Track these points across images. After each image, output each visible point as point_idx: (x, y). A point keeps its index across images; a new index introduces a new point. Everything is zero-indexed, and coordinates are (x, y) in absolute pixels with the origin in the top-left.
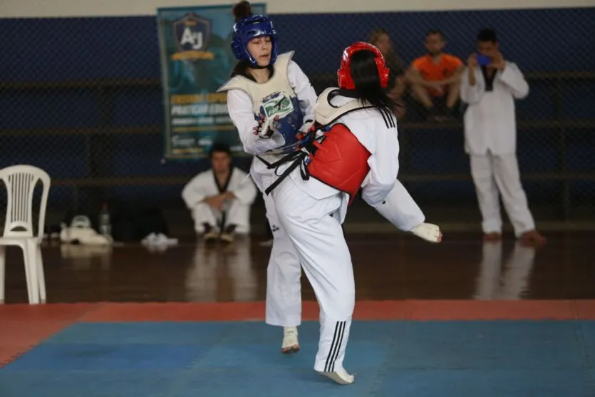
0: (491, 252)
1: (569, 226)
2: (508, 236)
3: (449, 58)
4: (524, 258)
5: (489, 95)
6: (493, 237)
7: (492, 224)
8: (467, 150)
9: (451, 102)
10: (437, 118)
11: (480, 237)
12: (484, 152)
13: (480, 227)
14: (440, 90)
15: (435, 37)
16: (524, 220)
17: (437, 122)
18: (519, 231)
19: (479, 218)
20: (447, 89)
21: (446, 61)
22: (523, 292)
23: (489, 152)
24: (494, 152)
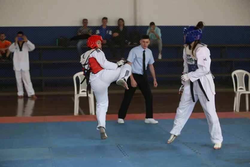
0: (21, 102)
1: (44, 93)
2: (26, 97)
3: (7, 41)
4: (31, 104)
5: (21, 52)
6: (21, 97)
7: (20, 93)
8: (14, 69)
9: (8, 55)
10: (3, 60)
11: (17, 97)
12: (20, 70)
13: (17, 94)
14: (4, 51)
15: (3, 35)
16: (31, 91)
17: (3, 61)
18: (29, 95)
19: (17, 91)
20: (7, 51)
21: (6, 43)
22: (31, 114)
23: (21, 70)
24: (23, 70)
